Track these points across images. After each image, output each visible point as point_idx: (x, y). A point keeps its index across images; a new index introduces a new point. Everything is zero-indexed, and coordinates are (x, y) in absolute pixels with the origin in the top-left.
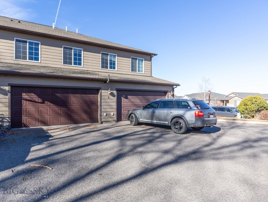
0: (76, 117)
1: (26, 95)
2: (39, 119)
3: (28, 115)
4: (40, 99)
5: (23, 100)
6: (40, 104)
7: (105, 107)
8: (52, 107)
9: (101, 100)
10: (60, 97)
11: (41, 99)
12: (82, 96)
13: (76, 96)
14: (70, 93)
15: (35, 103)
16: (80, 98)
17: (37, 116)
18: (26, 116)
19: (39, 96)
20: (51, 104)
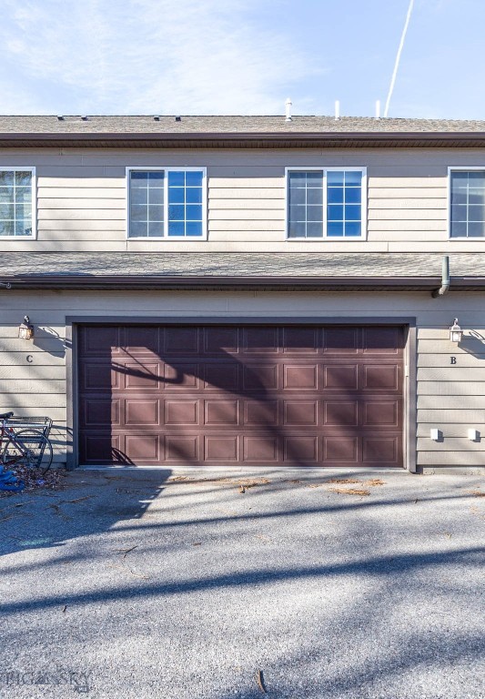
0: (303, 439)
1: (123, 356)
2: (168, 438)
3: (130, 422)
4: (168, 366)
5: (113, 372)
6: (168, 387)
7: (435, 402)
8: (211, 396)
9: (414, 369)
10: (243, 360)
11: (174, 367)
12: (329, 357)
13: (303, 356)
14: (281, 346)
15: (153, 382)
16: (322, 365)
17: (157, 427)
18: (123, 427)
19: (166, 357)
20: (208, 387)
